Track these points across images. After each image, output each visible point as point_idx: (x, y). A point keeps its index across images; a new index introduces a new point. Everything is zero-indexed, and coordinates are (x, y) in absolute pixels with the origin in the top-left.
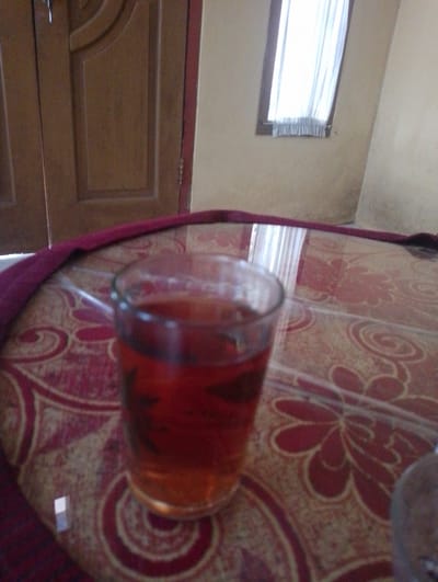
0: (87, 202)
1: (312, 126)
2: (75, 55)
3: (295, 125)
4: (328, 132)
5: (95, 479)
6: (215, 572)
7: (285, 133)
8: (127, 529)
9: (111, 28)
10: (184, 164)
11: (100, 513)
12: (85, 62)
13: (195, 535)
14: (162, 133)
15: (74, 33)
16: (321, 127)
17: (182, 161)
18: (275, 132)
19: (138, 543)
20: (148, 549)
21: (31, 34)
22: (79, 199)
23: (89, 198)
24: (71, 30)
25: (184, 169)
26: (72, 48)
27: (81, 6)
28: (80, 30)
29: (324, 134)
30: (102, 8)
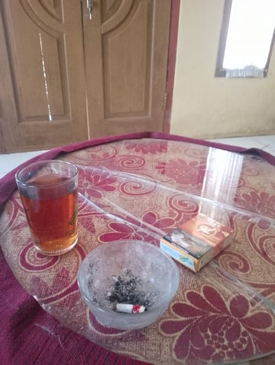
0: (110, 119)
1: (253, 70)
2: (104, 36)
3: (241, 70)
4: (265, 74)
5: (27, 240)
6: (50, 271)
7: (234, 75)
8: (28, 256)
9: (125, 19)
10: (167, 96)
11: (22, 250)
12: (110, 39)
13: (50, 261)
14: (154, 78)
15: (104, 24)
16: (260, 71)
17: (166, 94)
18: (227, 75)
19: (30, 260)
20: (32, 263)
21: (81, 26)
22: (105, 118)
23: (111, 117)
24: (102, 22)
25: (167, 100)
26: (103, 32)
27: (108, 8)
28: (107, 21)
29: (262, 75)
30: (120, 8)
